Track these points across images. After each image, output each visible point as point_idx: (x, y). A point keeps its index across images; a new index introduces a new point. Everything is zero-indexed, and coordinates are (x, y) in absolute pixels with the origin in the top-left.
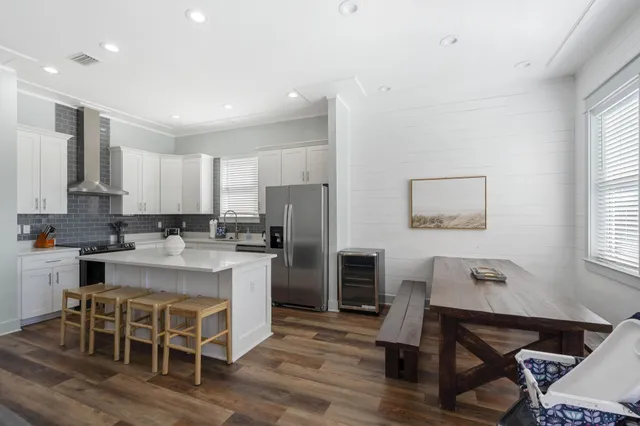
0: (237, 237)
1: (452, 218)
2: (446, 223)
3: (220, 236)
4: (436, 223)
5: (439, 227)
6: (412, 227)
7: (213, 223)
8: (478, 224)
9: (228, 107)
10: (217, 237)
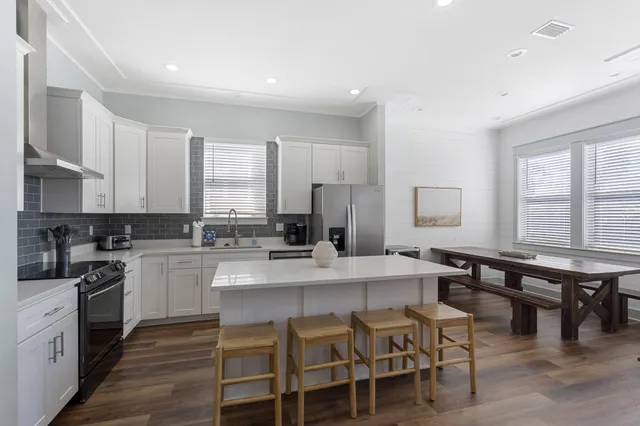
0: (236, 243)
1: (443, 218)
2: (439, 222)
3: (208, 243)
4: (433, 222)
5: (434, 225)
6: (416, 225)
7: (198, 226)
8: (456, 222)
9: (272, 81)
10: (203, 245)
